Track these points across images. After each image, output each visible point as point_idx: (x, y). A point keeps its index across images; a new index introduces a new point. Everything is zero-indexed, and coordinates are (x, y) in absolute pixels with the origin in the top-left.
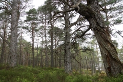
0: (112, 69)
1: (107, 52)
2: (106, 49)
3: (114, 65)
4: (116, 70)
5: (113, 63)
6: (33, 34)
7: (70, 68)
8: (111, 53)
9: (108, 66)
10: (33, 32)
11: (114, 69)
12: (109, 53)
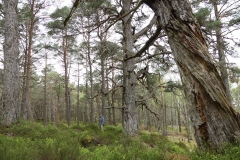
0: (210, 129)
1: (197, 85)
2: (194, 77)
3: (214, 119)
4: (220, 131)
5: (214, 114)
6: (65, 59)
7: (135, 126)
8: (207, 88)
9: (199, 122)
10: (65, 54)
11: (215, 129)
12: (201, 87)
